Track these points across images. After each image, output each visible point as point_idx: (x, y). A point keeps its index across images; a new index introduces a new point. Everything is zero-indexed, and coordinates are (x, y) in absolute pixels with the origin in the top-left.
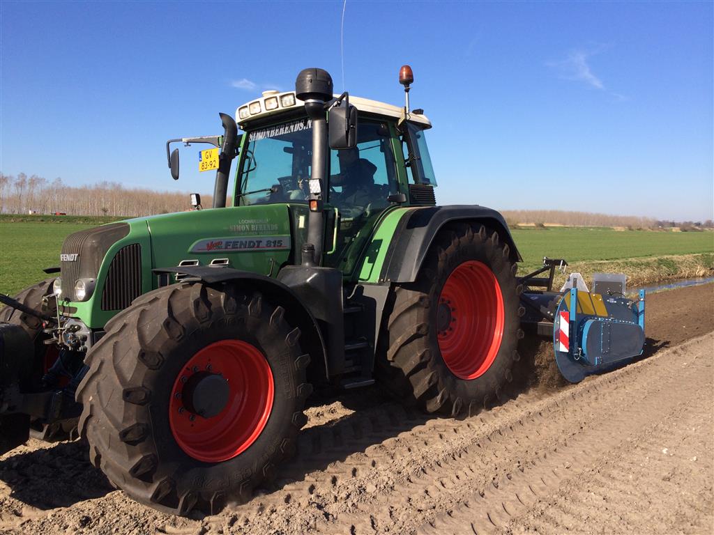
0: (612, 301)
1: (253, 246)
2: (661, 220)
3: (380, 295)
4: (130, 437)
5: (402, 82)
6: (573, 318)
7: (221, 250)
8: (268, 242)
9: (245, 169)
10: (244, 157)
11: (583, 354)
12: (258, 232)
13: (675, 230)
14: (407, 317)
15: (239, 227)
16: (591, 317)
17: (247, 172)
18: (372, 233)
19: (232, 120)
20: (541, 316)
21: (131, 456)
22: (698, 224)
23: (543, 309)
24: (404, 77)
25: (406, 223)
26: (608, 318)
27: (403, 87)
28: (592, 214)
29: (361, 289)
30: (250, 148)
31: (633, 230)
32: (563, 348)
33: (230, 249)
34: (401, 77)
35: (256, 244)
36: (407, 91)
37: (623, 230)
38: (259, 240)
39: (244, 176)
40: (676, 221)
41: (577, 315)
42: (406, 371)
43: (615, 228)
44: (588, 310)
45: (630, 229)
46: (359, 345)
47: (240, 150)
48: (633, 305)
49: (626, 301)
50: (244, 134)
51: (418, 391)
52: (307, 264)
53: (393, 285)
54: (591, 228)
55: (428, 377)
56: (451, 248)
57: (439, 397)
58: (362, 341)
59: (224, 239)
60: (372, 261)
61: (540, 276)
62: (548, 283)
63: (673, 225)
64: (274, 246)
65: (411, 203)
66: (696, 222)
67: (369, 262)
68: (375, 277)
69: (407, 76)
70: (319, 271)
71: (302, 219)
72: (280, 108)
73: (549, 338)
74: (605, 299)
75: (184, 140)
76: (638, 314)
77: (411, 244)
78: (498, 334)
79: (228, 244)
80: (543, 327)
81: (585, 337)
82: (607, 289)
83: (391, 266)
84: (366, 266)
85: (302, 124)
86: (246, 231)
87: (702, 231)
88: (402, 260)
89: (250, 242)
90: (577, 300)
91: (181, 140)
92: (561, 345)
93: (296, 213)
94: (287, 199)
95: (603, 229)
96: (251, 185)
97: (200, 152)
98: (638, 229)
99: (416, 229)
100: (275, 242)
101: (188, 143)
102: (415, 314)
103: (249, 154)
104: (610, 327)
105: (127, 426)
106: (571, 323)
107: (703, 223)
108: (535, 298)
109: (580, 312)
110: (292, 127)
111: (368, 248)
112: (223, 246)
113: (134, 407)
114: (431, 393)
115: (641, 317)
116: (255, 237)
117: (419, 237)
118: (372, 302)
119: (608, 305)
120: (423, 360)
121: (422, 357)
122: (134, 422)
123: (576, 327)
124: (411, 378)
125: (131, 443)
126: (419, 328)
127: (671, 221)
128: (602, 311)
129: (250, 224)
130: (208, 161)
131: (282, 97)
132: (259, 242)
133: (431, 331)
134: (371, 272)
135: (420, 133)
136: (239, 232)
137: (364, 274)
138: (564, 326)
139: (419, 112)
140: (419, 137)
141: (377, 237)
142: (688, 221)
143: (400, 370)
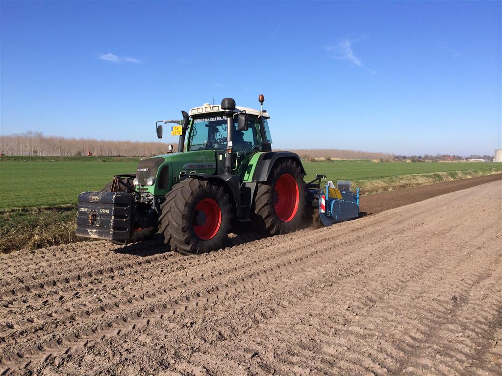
0: (344, 192)
1: (203, 167)
2: (397, 155)
3: (253, 187)
4: (184, 229)
5: (260, 101)
6: (327, 199)
7: (193, 168)
9: (192, 135)
10: (191, 129)
11: (331, 214)
12: (205, 161)
13: (408, 161)
14: (262, 197)
16: (335, 199)
17: (193, 136)
18: (248, 161)
19: (187, 114)
20: (314, 198)
21: (184, 236)
22: (420, 157)
23: (315, 195)
24: (261, 99)
25: (262, 158)
26: (343, 200)
27: (260, 103)
28: (355, 151)
29: (245, 184)
30: (194, 126)
31: (383, 162)
32: (323, 211)
33: (196, 168)
34: (259, 99)
35: (205, 166)
36: (262, 105)
37: (377, 162)
38: (205, 164)
39: (191, 138)
40: (406, 156)
41: (328, 197)
42: (263, 217)
43: (373, 160)
44: (334, 196)
45: (382, 160)
46: (245, 206)
47: (190, 126)
48: (354, 195)
49: (351, 193)
50: (192, 119)
51: (268, 226)
52: (226, 173)
53: (258, 183)
55: (271, 220)
56: (278, 170)
57: (275, 228)
58: (245, 204)
59: (194, 164)
60: (249, 173)
61: (314, 183)
62: (318, 186)
63: (405, 158)
64: (209, 167)
65: (263, 150)
66: (418, 156)
67: (248, 173)
68: (250, 180)
70: (233, 176)
71: (221, 157)
72: (212, 111)
73: (317, 207)
74: (341, 191)
75: (164, 121)
76: (356, 199)
77: (264, 167)
78: (297, 203)
80: (315, 202)
81: (332, 207)
82: (343, 188)
83: (256, 176)
84: (246, 175)
85: (220, 118)
87: (424, 161)
88: (261, 173)
90: (329, 191)
92: (322, 210)
93: (218, 154)
94: (213, 148)
95: (366, 161)
96: (195, 142)
97: (172, 127)
98: (386, 161)
99: (266, 160)
100: (209, 165)
101: (166, 122)
102: (266, 196)
103: (194, 128)
104: (342, 204)
105: (183, 226)
106: (326, 201)
107: (423, 156)
108: (312, 191)
109: (330, 196)
110: (215, 118)
111: (246, 168)
113: (185, 221)
114: (272, 227)
115: (358, 200)
117: (267, 164)
118: (250, 189)
119: (343, 194)
122: (185, 225)
123: (328, 203)
124: (265, 221)
125: (184, 231)
126: (268, 201)
127: (403, 155)
128: (340, 197)
129: (202, 158)
130: (177, 131)
131: (213, 107)
133: (272, 202)
134: (248, 178)
135: (265, 121)
137: (245, 178)
138: (323, 202)
139: (265, 111)
140: (265, 122)
141: (250, 163)
142: (414, 155)
143: (261, 216)
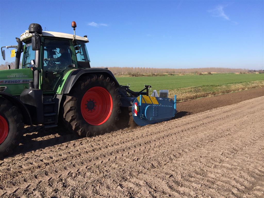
1: (17, 82)
2: (250, 70)
3: (60, 97)
5: (73, 27)
7: (3, 84)
8: (23, 81)
10: (25, 52)
12: (19, 78)
13: (257, 73)
15: (11, 76)
16: (150, 104)
17: (26, 57)
18: (63, 77)
20: (130, 105)
26: (159, 105)
29: (56, 96)
30: (27, 50)
33: (7, 83)
34: (72, 25)
35: (18, 82)
36: (74, 30)
37: (238, 74)
38: (19, 80)
40: (256, 70)
43: (236, 73)
46: (54, 114)
50: (25, 44)
52: (31, 88)
53: (64, 94)
54: (227, 73)
59: (4, 80)
62: (147, 94)
64: (26, 82)
65: (78, 67)
69: (74, 25)
72: (29, 36)
75: (6, 47)
79: (6, 82)
84: (59, 88)
86: (14, 77)
89: (15, 81)
91: (5, 47)
92: (135, 114)
95: (232, 73)
97: (11, 51)
98: (244, 73)
100: (26, 81)
101: (8, 48)
111: (60, 83)
112: (4, 82)
116: (17, 79)
118: (58, 100)
119: (159, 100)
120: (73, 118)
121: (72, 117)
127: (254, 70)
128: (155, 102)
129: (16, 75)
130: (13, 54)
132: (19, 81)
136: (10, 78)
137: (58, 91)
138: (136, 107)
141: (63, 79)
